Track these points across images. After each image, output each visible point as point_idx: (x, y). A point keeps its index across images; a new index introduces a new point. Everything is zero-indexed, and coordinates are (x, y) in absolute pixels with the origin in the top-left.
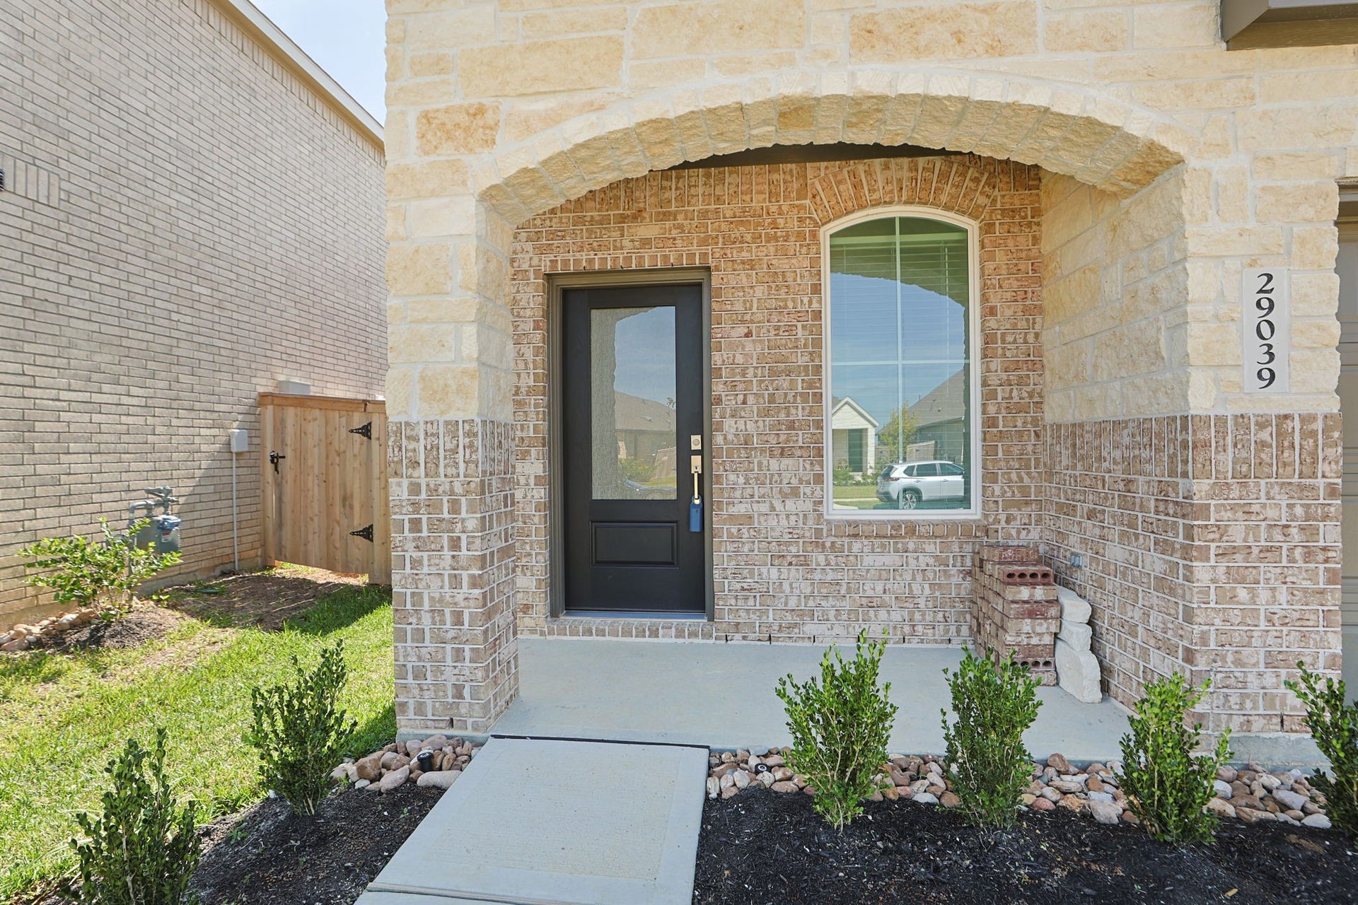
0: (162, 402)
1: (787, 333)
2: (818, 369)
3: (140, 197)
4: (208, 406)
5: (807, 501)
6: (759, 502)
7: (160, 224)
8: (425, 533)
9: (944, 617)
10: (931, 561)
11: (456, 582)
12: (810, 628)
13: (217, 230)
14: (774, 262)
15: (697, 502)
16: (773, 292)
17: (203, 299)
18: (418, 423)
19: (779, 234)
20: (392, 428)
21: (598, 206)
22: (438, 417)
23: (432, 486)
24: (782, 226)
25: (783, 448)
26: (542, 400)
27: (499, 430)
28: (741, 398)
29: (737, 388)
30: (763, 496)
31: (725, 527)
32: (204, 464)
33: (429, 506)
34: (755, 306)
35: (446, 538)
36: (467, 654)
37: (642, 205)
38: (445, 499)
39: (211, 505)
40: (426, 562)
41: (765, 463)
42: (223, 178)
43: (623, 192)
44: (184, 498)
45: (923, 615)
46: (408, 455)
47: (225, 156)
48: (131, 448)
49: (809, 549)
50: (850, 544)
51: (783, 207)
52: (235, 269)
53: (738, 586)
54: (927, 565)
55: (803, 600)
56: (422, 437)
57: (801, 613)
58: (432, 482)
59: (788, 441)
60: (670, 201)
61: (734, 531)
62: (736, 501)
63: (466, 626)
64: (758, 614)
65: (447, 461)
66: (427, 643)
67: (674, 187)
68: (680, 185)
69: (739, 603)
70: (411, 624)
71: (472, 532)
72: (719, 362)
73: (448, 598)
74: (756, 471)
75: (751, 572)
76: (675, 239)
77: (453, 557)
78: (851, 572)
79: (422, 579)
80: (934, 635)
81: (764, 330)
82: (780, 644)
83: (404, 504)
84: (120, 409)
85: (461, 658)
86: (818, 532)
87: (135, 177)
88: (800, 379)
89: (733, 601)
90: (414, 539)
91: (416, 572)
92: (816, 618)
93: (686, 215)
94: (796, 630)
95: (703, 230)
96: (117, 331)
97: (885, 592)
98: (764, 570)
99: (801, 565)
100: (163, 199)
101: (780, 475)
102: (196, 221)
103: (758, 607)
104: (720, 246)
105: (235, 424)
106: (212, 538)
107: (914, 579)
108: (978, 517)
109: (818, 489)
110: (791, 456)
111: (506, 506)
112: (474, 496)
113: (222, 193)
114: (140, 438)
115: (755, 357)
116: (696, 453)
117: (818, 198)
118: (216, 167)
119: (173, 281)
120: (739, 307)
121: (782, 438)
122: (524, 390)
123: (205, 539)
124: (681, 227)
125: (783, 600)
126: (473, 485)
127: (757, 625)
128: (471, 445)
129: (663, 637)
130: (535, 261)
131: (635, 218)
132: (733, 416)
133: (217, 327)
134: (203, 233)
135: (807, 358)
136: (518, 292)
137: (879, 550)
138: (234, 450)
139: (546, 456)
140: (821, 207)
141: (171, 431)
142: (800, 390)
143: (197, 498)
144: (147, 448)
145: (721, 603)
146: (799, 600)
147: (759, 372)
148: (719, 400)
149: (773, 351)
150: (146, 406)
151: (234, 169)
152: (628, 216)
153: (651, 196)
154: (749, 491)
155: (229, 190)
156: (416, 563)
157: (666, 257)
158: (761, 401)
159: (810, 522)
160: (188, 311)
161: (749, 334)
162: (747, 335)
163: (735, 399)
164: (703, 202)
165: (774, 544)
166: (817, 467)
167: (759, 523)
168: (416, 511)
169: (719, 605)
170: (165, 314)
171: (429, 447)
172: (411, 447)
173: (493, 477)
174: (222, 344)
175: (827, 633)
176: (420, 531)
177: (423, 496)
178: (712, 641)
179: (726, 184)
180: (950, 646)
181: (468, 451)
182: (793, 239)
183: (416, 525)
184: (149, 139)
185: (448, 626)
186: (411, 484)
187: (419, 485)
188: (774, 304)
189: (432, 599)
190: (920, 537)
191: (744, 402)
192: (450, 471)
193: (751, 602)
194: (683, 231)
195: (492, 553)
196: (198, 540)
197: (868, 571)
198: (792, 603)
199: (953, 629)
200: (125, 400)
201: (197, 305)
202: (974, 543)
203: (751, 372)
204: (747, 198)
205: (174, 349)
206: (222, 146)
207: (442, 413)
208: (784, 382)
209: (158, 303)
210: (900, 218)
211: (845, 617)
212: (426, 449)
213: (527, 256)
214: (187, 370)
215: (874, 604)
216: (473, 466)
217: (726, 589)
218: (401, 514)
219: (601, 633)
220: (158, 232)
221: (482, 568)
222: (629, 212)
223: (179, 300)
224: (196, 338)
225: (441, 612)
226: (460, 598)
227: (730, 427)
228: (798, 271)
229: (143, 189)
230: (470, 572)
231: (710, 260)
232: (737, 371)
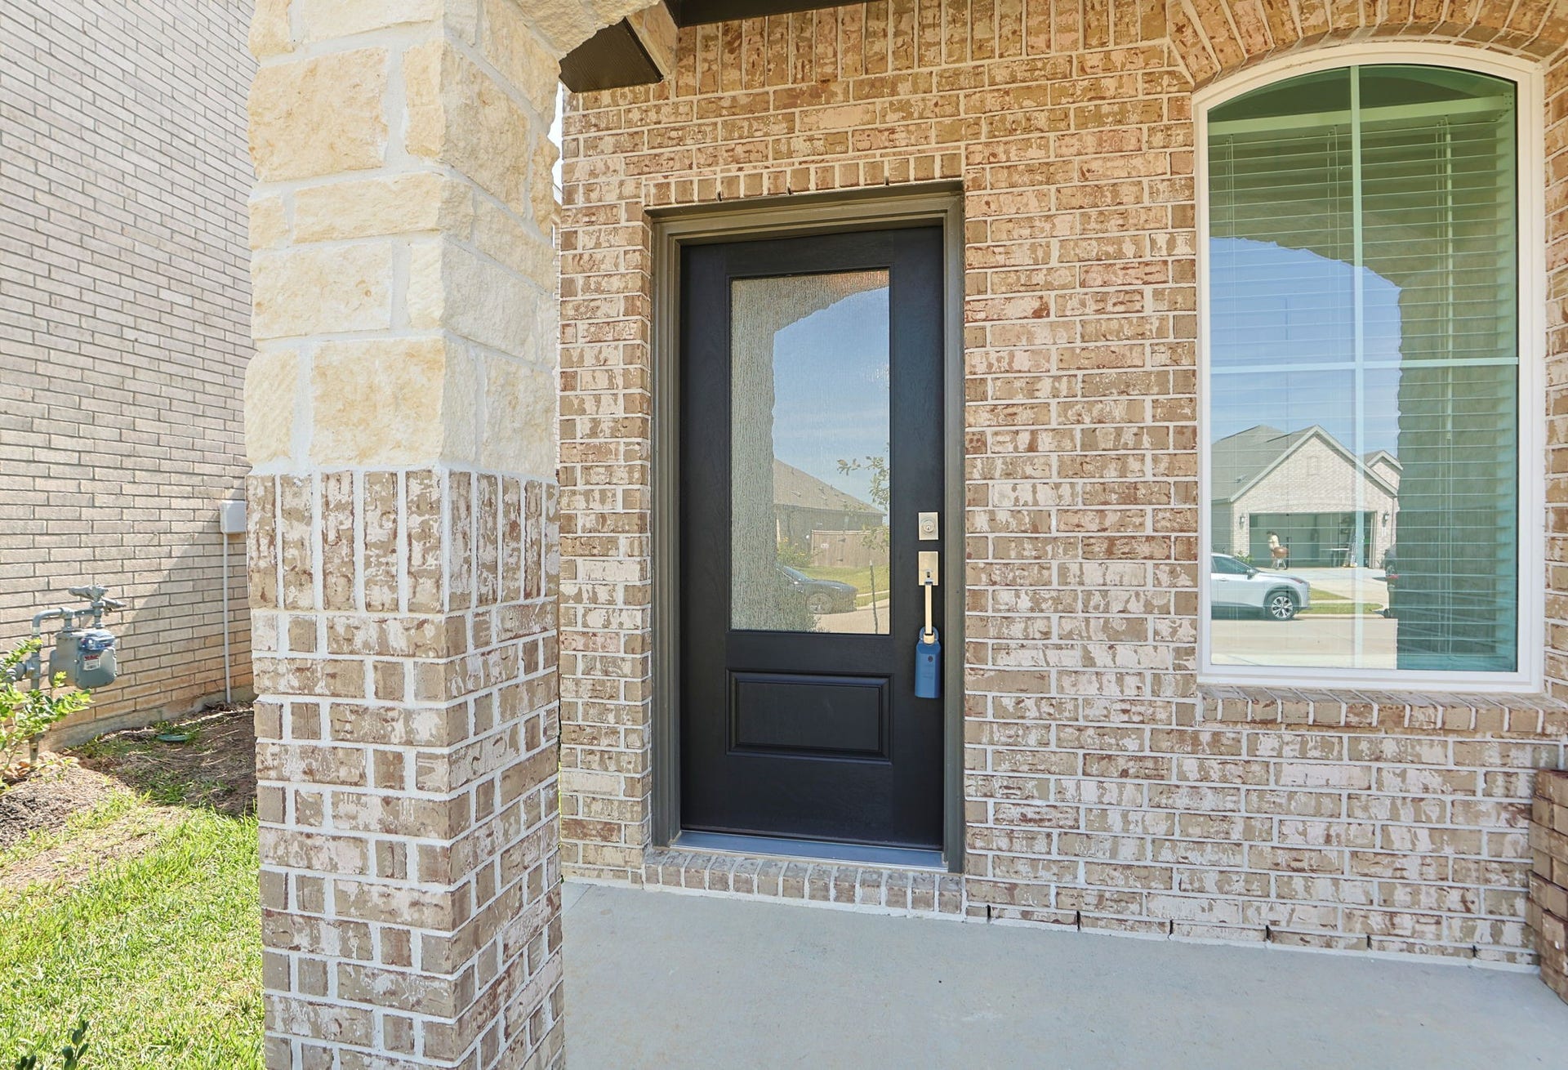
0: (108, 460)
1: (1121, 308)
2: (1189, 379)
3: (71, 155)
4: (186, 467)
5: (1162, 649)
6: (1059, 647)
7: (106, 197)
8: (326, 741)
9: (1464, 901)
10: (1435, 781)
11: (392, 860)
12: (1164, 906)
13: (201, 212)
14: (1094, 166)
15: (929, 640)
16: (1093, 225)
17: (177, 310)
18: (309, 478)
19: (1105, 109)
20: (256, 491)
21: (745, 78)
22: (352, 465)
23: (340, 630)
24: (1112, 92)
25: (1112, 541)
26: (640, 445)
27: (511, 498)
28: (1024, 439)
29: (1018, 419)
30: (1069, 635)
31: (990, 695)
32: (177, 551)
33: (333, 676)
34: (1055, 254)
35: (370, 754)
36: (419, 1034)
37: (829, 70)
38: (370, 660)
39: (187, 610)
40: (328, 809)
41: (1074, 568)
42: (210, 137)
43: (792, 49)
44: (143, 601)
45: (1415, 892)
46: (288, 555)
47: (216, 108)
48: (53, 527)
49: (1165, 745)
50: (1253, 741)
51: (1114, 56)
52: (229, 270)
53: (1015, 813)
54: (1426, 789)
55: (1149, 847)
56: (317, 511)
57: (1144, 873)
58: (341, 620)
59: (1122, 525)
60: (883, 58)
61: (1008, 702)
62: (1013, 644)
63: (416, 969)
64: (1055, 869)
65: (372, 570)
66: (332, 997)
67: (891, 31)
68: (903, 26)
69: (1017, 845)
70: (297, 948)
71: (429, 744)
72: (981, 368)
73: (375, 898)
74: (1055, 585)
75: (1043, 787)
76: (892, 131)
77: (387, 801)
78: (1254, 797)
79: (319, 849)
80: (1438, 937)
81: (1074, 303)
82: (1099, 931)
83: (282, 669)
84: (33, 469)
85: (406, 1043)
86: (1185, 712)
87: (63, 124)
88: (1148, 399)
89: (1004, 843)
90: (305, 753)
91: (307, 829)
92: (1175, 885)
93: (915, 83)
94: (1134, 907)
95: (949, 109)
96: (29, 351)
97: (1328, 839)
98: (1069, 783)
99: (1148, 777)
100: (111, 159)
101: (1104, 594)
102: (166, 197)
103: (1055, 856)
104: (983, 139)
105: (229, 493)
106: (189, 657)
107: (1395, 816)
108: (1535, 688)
109: (1186, 623)
110: (1129, 555)
111: (531, 667)
112: (431, 658)
113: (209, 159)
114: (67, 512)
115: (1054, 358)
116: (928, 546)
117: (1188, 32)
118: (201, 120)
119: (126, 281)
120: (1022, 257)
121: (1111, 519)
122: (606, 426)
123: (178, 659)
124: (905, 108)
125: (1108, 845)
126: (429, 631)
127: (1053, 892)
128: (425, 533)
129: (864, 901)
130: (629, 189)
131: (815, 95)
132: (1008, 475)
133: (199, 352)
134: (178, 214)
135: (1164, 358)
136: (598, 245)
137: (1316, 753)
138: (225, 530)
139: (647, 550)
140: (1194, 51)
141: (122, 501)
142: (1149, 422)
143: (165, 600)
144: (78, 527)
145: (979, 843)
146: (1142, 848)
147: (1063, 386)
148: (980, 444)
149: (1092, 345)
150: (79, 465)
151: (231, 128)
152: (803, 92)
153: (846, 51)
154: (1040, 625)
155: (223, 156)
156: (309, 810)
157: (875, 167)
158: (1067, 444)
159: (1168, 692)
160: (152, 327)
161: (1040, 313)
162: (1038, 314)
163: (1013, 440)
164: (950, 55)
165: (1091, 732)
166: (1184, 580)
167: (1061, 689)
168: (307, 688)
169: (975, 848)
170: (114, 330)
171: (332, 537)
172: (293, 536)
173: (494, 608)
174: (207, 376)
175: (1200, 917)
176: (315, 734)
177: (323, 652)
178: (960, 917)
179: (996, 18)
180: (1474, 962)
181: (417, 547)
182: (1135, 118)
183: (307, 717)
184: (89, 70)
185: (377, 963)
186: (297, 623)
187: (312, 625)
188: (1094, 249)
189: (341, 896)
190: (1411, 729)
191: (1032, 448)
192: (380, 595)
193: (1040, 845)
194: (910, 115)
195: (487, 789)
196: (165, 661)
197: (1291, 796)
198: (1127, 854)
199: (1483, 929)
200: (42, 455)
201: (166, 319)
202: (1536, 748)
203: (1045, 386)
204: (1040, 41)
205: (128, 381)
206: (210, 92)
207: (363, 455)
208: (1116, 406)
209: (101, 313)
210: (1363, 69)
211: (1239, 887)
212: (325, 540)
213: (615, 180)
214: (150, 413)
215: (1305, 865)
216: (427, 584)
217: (991, 817)
218: (276, 692)
219: (744, 885)
220: (100, 207)
221: (452, 831)
222: (804, 86)
223: (138, 311)
224: (164, 367)
225: (362, 930)
226: (401, 901)
227: (1003, 496)
228: (1145, 181)
229: (77, 144)
230: (424, 841)
231: (964, 167)
232: (1018, 384)
